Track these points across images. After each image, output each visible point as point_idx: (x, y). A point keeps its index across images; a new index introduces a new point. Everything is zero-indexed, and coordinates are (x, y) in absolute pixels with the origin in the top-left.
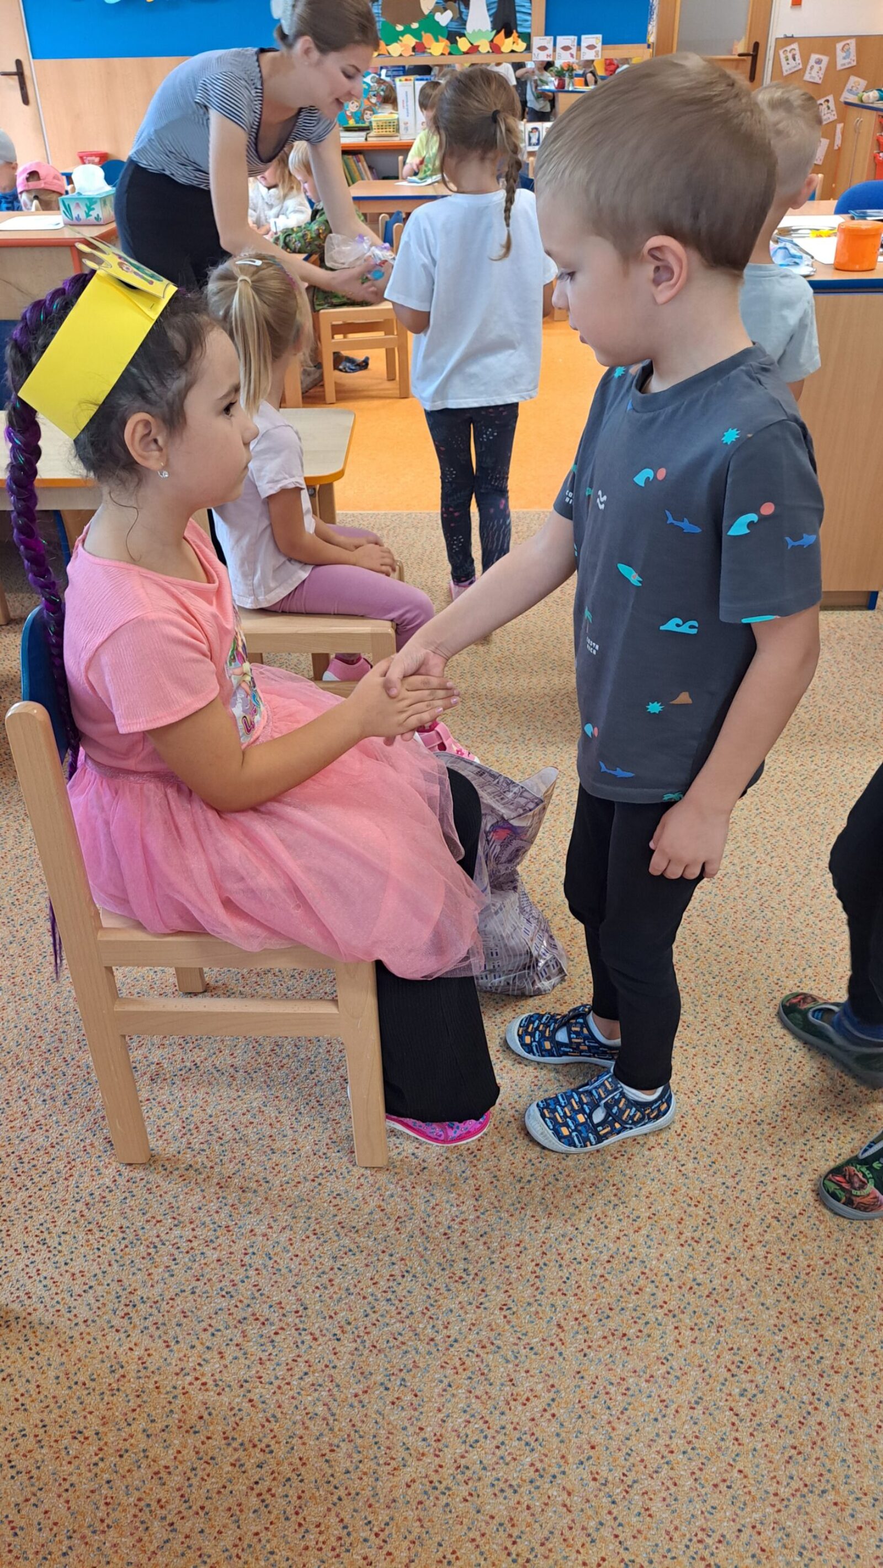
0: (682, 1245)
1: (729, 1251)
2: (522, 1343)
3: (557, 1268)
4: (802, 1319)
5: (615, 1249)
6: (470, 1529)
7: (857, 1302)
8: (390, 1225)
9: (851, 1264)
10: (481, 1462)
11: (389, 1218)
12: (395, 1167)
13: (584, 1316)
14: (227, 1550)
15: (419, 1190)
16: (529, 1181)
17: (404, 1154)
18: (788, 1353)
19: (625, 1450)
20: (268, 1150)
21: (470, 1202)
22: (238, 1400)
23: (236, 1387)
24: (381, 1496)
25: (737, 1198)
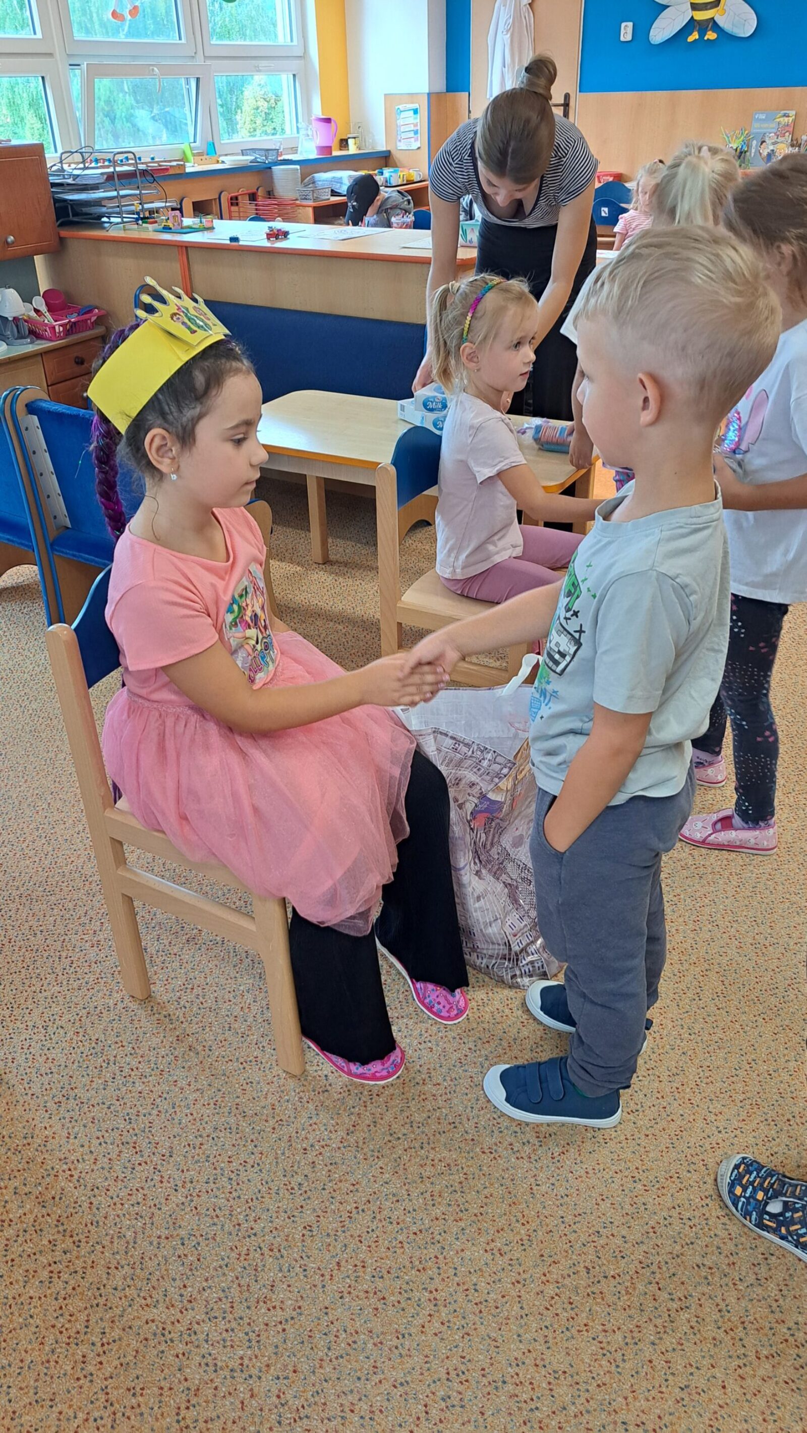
0: (486, 1251)
1: (524, 1276)
2: (302, 1262)
3: (369, 1218)
4: (545, 1366)
5: (427, 1226)
6: (165, 1379)
7: (606, 1379)
8: (272, 1122)
9: (627, 1344)
10: (207, 1335)
11: (274, 1117)
12: (306, 1080)
15: (311, 1106)
16: (399, 1138)
17: (320, 1073)
18: (510, 1387)
19: (318, 1388)
20: (227, 1026)
21: (342, 1133)
22: (83, 1198)
23: (89, 1188)
24: (125, 1319)
25: (565, 1235)
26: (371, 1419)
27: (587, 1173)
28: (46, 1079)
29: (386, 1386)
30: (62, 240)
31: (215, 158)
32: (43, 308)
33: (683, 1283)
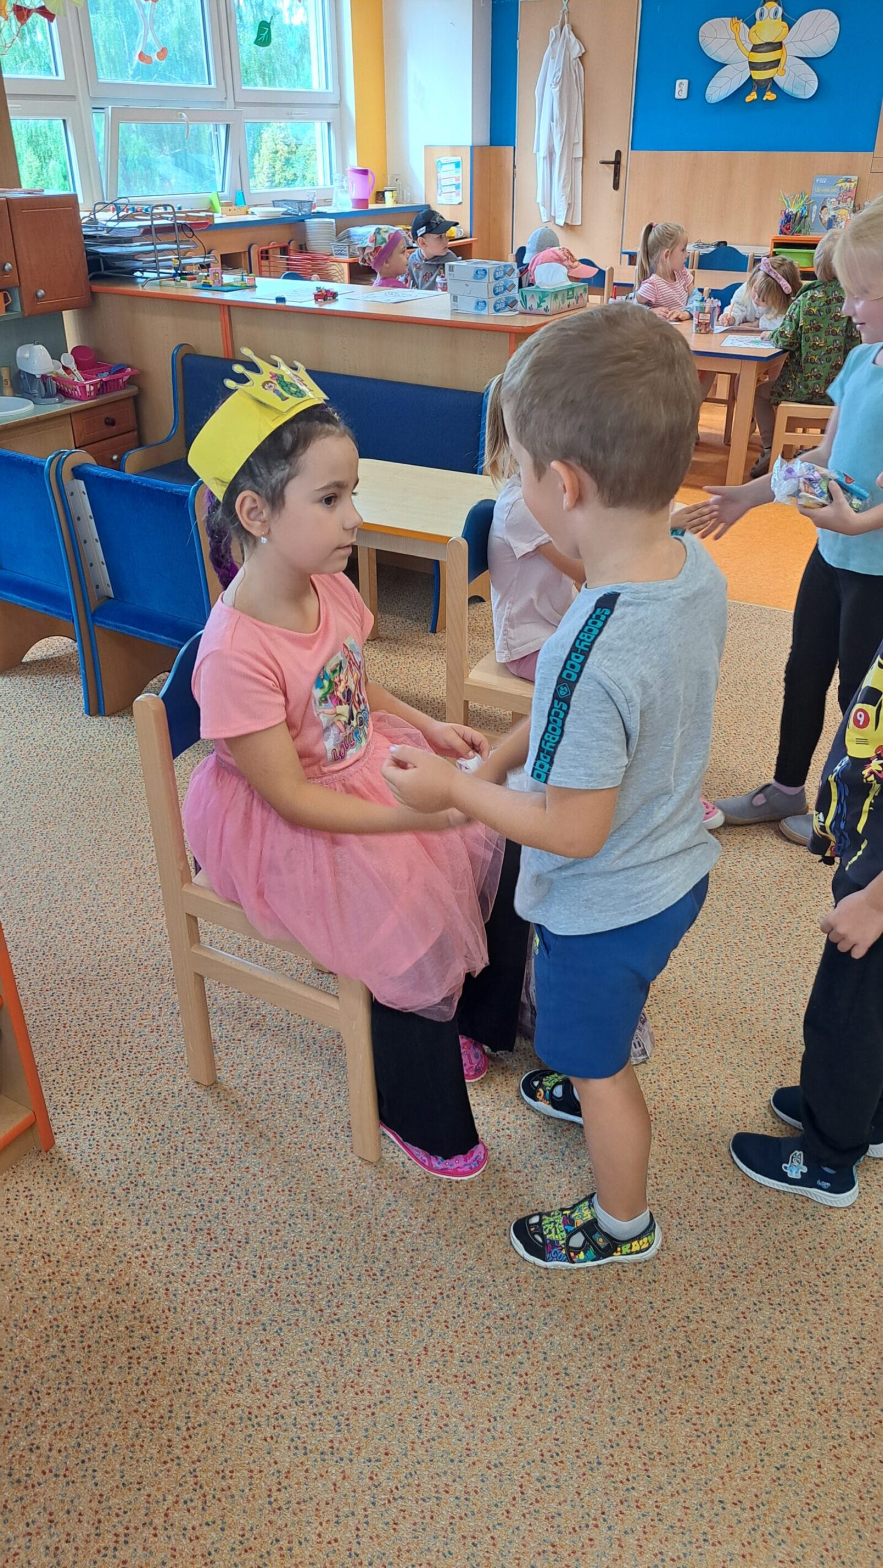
0: (575, 1336)
1: (615, 1360)
4: (639, 1448)
5: (514, 1312)
6: (254, 1462)
7: (702, 1460)
8: (349, 1209)
9: (721, 1426)
10: (295, 1418)
11: (351, 1204)
12: (382, 1167)
13: (451, 1351)
14: (86, 1383)
15: (389, 1193)
16: (481, 1225)
17: (396, 1160)
18: (605, 1468)
19: (410, 1470)
20: (298, 1113)
21: (422, 1220)
22: (159, 1285)
23: (164, 1275)
24: (209, 1404)
25: (655, 1320)
26: (466, 1499)
27: (674, 1259)
28: (112, 1166)
29: (481, 1467)
30: (93, 295)
31: (244, 208)
32: (73, 366)
33: (775, 1367)
